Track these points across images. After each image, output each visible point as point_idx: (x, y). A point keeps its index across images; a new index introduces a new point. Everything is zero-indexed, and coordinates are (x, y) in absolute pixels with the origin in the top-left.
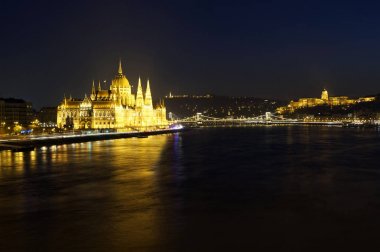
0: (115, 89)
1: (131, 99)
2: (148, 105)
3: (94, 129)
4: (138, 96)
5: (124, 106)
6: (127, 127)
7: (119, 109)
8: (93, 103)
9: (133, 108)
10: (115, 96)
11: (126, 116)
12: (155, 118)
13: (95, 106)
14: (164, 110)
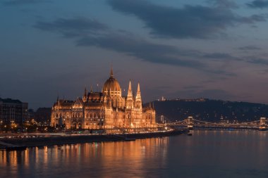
0: (106, 92)
1: (122, 102)
2: (138, 107)
3: (84, 130)
4: (128, 99)
5: (114, 109)
6: (116, 128)
7: (109, 111)
8: (85, 104)
9: (123, 110)
10: (105, 98)
11: (116, 118)
12: (144, 121)
13: (87, 108)
14: (154, 113)
